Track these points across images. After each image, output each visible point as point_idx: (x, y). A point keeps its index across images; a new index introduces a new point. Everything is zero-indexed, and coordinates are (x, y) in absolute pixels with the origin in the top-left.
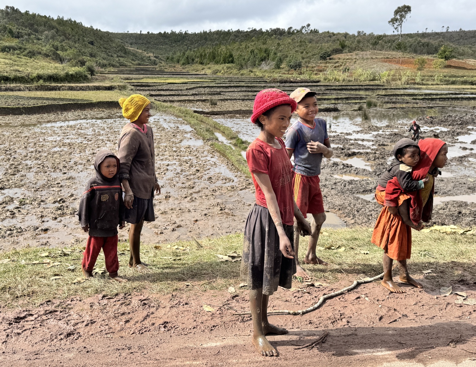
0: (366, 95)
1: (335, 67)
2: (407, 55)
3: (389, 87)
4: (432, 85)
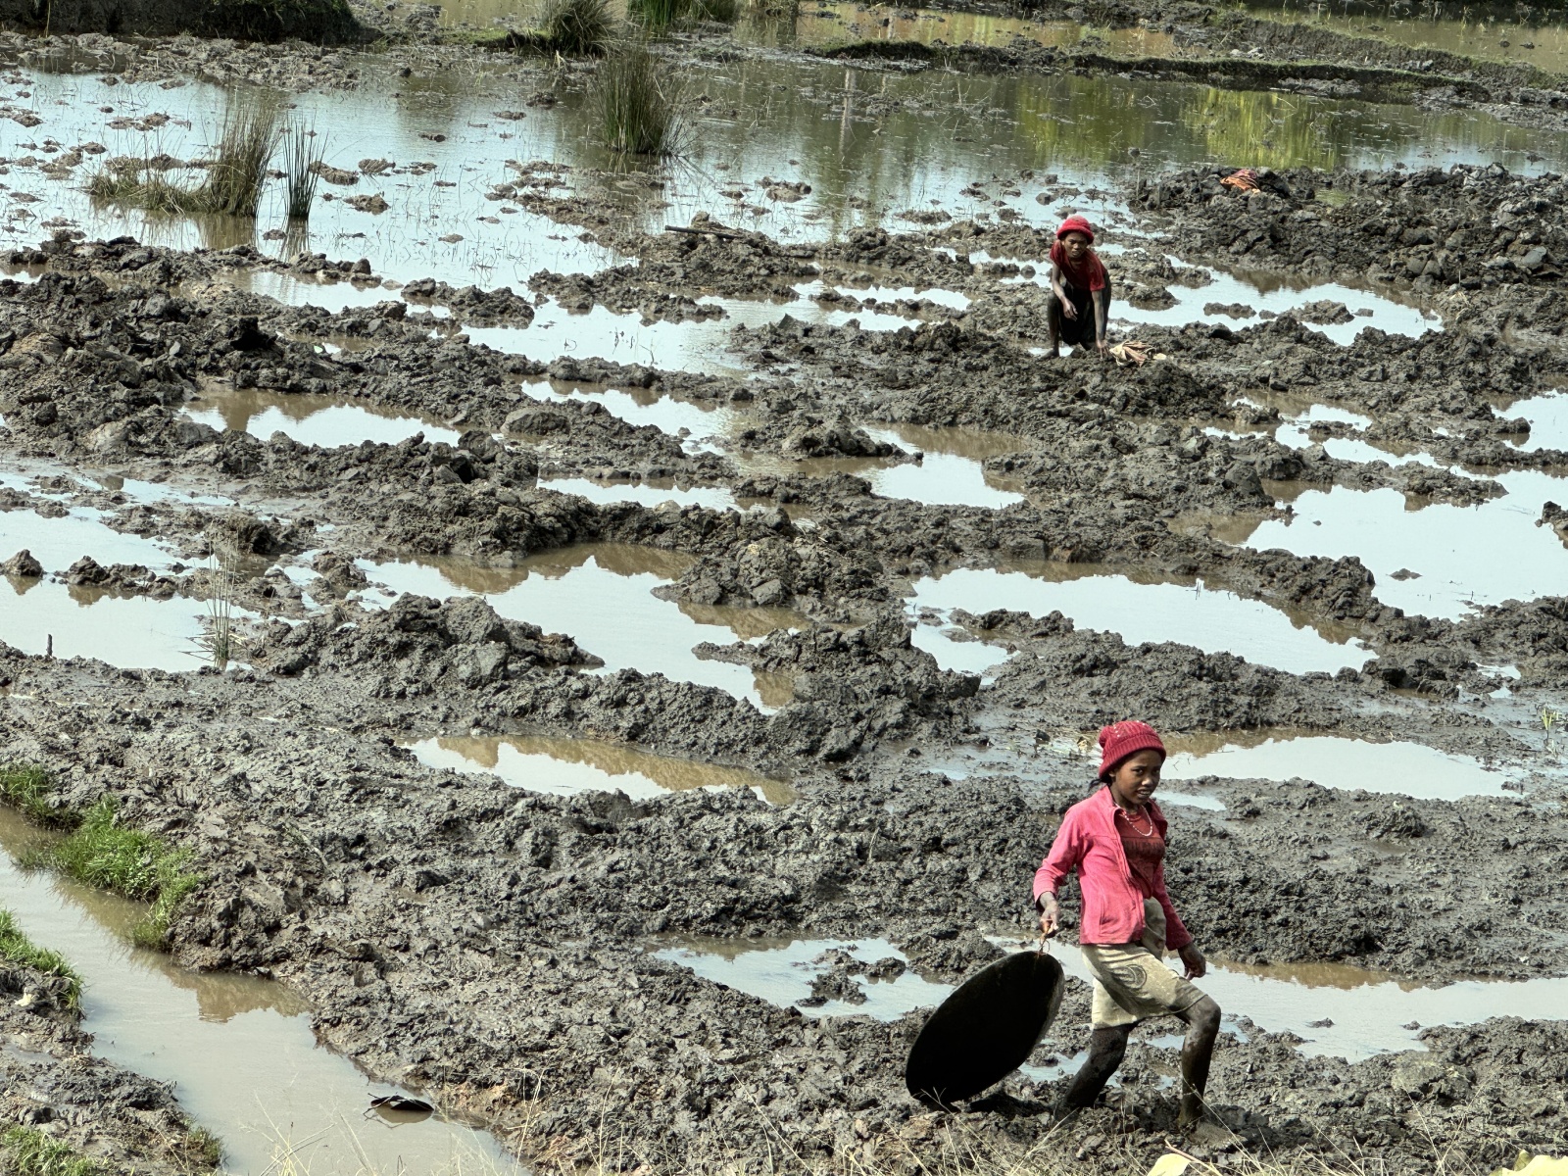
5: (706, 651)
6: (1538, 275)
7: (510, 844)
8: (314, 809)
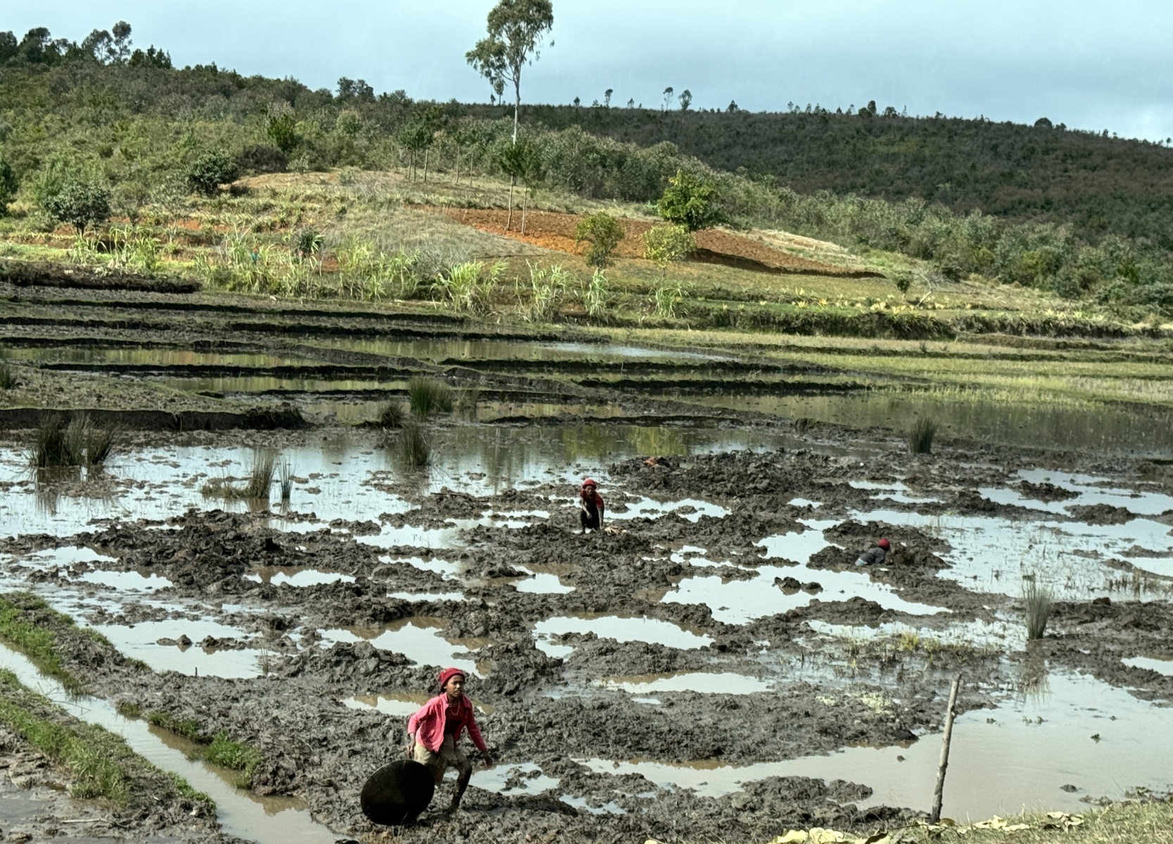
0: (404, 361)
1: (259, 229)
2: (544, 198)
3: (487, 330)
4: (647, 325)
5: (457, 656)
6: (766, 490)
7: (384, 736)
8: (306, 728)
